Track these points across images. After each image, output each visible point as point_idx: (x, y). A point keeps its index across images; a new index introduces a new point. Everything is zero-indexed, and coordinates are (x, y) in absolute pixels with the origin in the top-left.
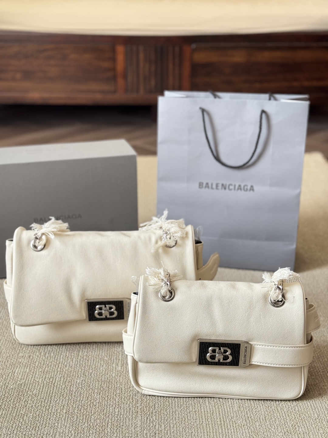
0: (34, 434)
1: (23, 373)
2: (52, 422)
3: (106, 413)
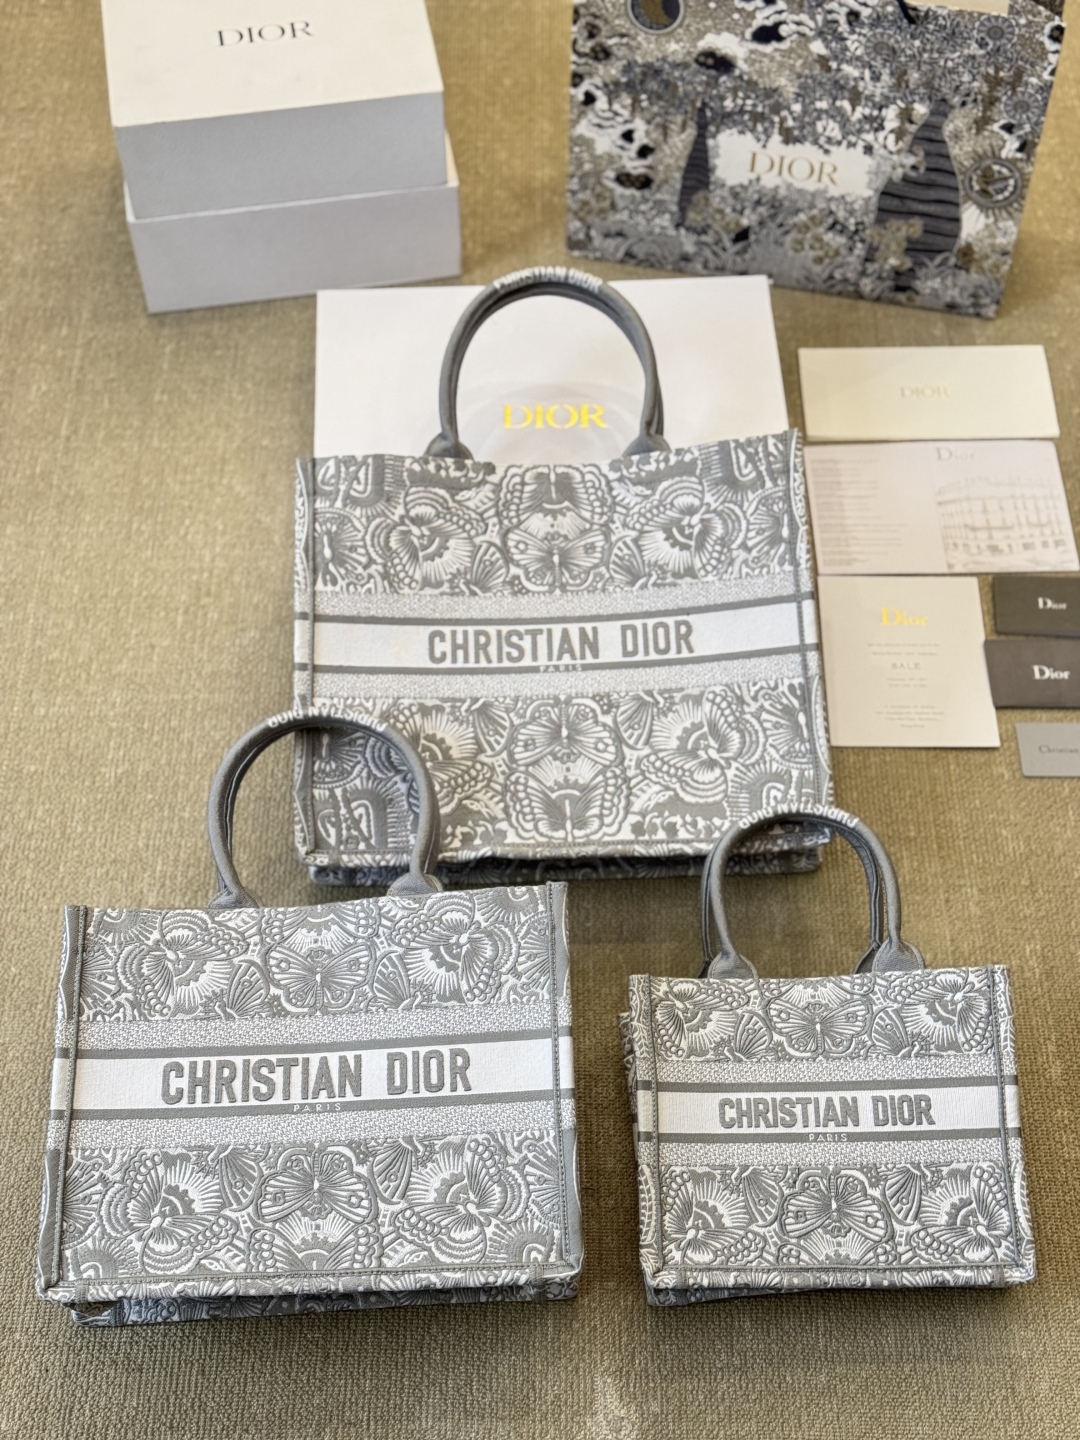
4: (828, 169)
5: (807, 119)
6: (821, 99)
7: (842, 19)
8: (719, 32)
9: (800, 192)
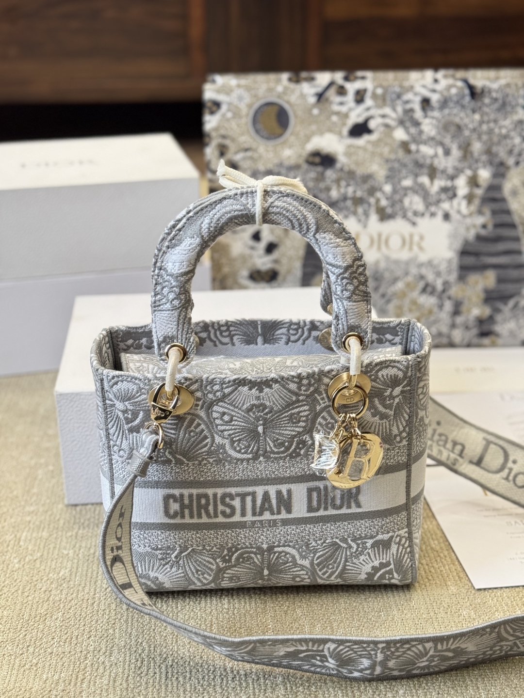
0: (70, 652)
1: (37, 540)
2: (102, 627)
3: (205, 608)
4: (416, 238)
5: (397, 197)
6: (405, 178)
7: (417, 106)
8: (321, 133)
9: (397, 262)
